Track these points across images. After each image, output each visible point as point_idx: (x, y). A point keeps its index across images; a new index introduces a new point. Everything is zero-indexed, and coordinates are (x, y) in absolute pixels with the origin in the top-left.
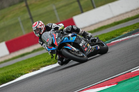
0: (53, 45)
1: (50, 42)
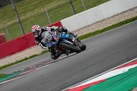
0: (53, 40)
1: (51, 38)
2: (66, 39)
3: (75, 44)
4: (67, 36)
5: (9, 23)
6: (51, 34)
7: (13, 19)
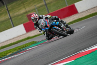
2: (56, 25)
3: (63, 30)
4: (57, 23)
5: (38, 5)
6: (45, 21)
7: (41, 2)
